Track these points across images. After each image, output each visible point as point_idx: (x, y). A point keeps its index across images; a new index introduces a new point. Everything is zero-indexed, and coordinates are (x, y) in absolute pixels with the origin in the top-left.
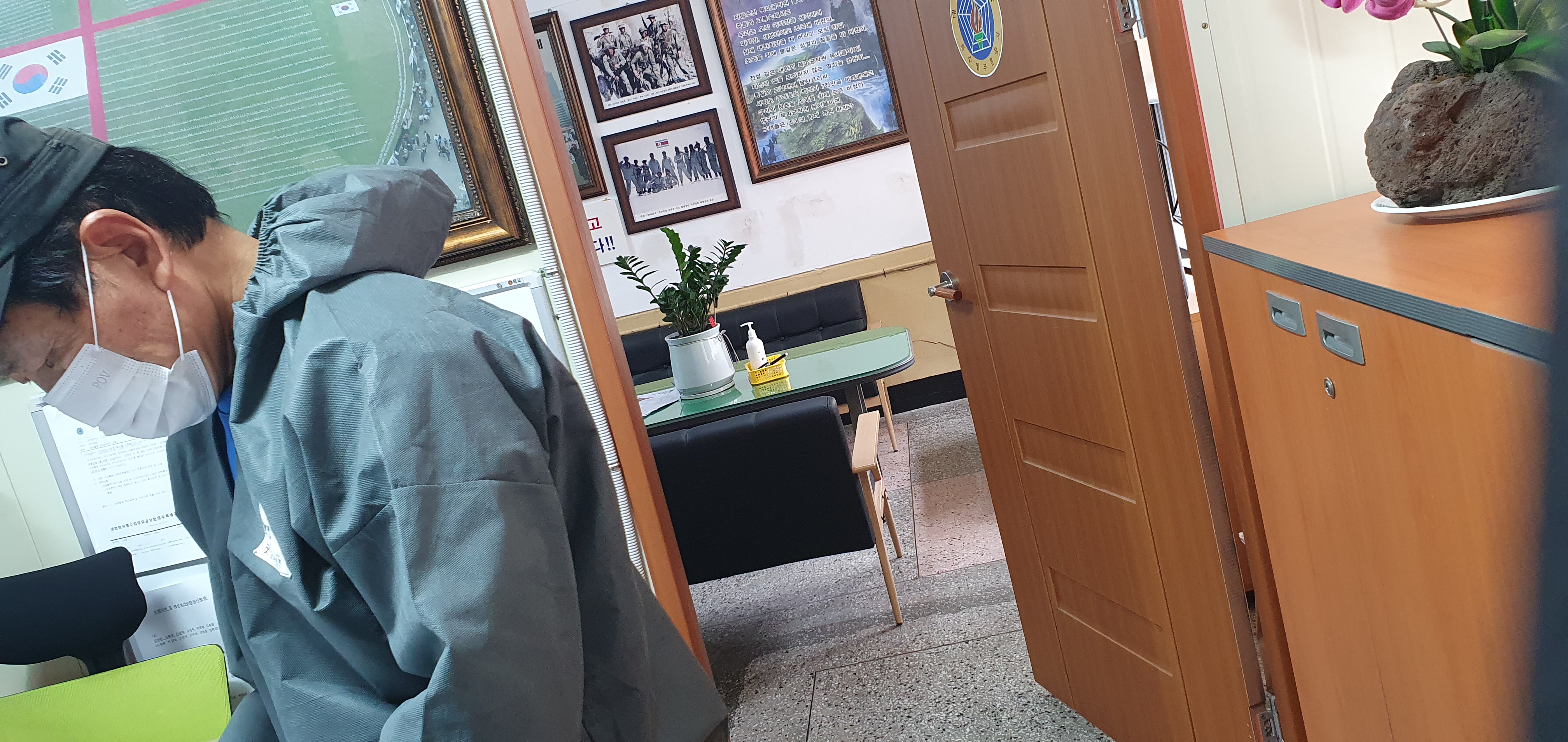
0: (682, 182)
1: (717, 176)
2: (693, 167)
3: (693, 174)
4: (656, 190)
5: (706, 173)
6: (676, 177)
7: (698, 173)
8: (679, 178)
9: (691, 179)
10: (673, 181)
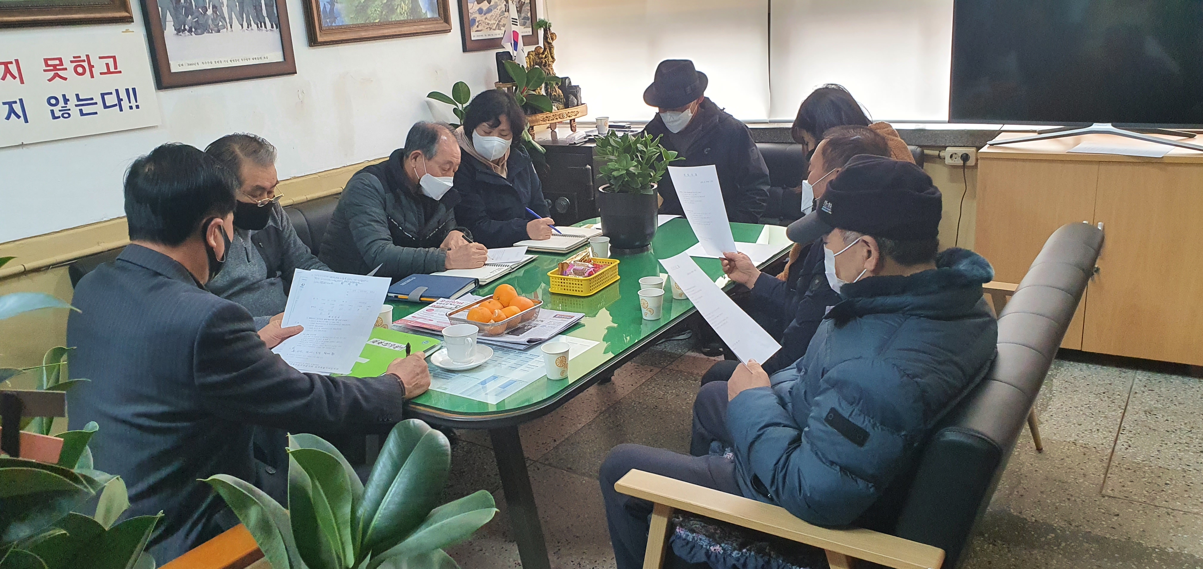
2: (246, 11)
4: (199, 31)
9: (242, 25)
10: (220, 24)
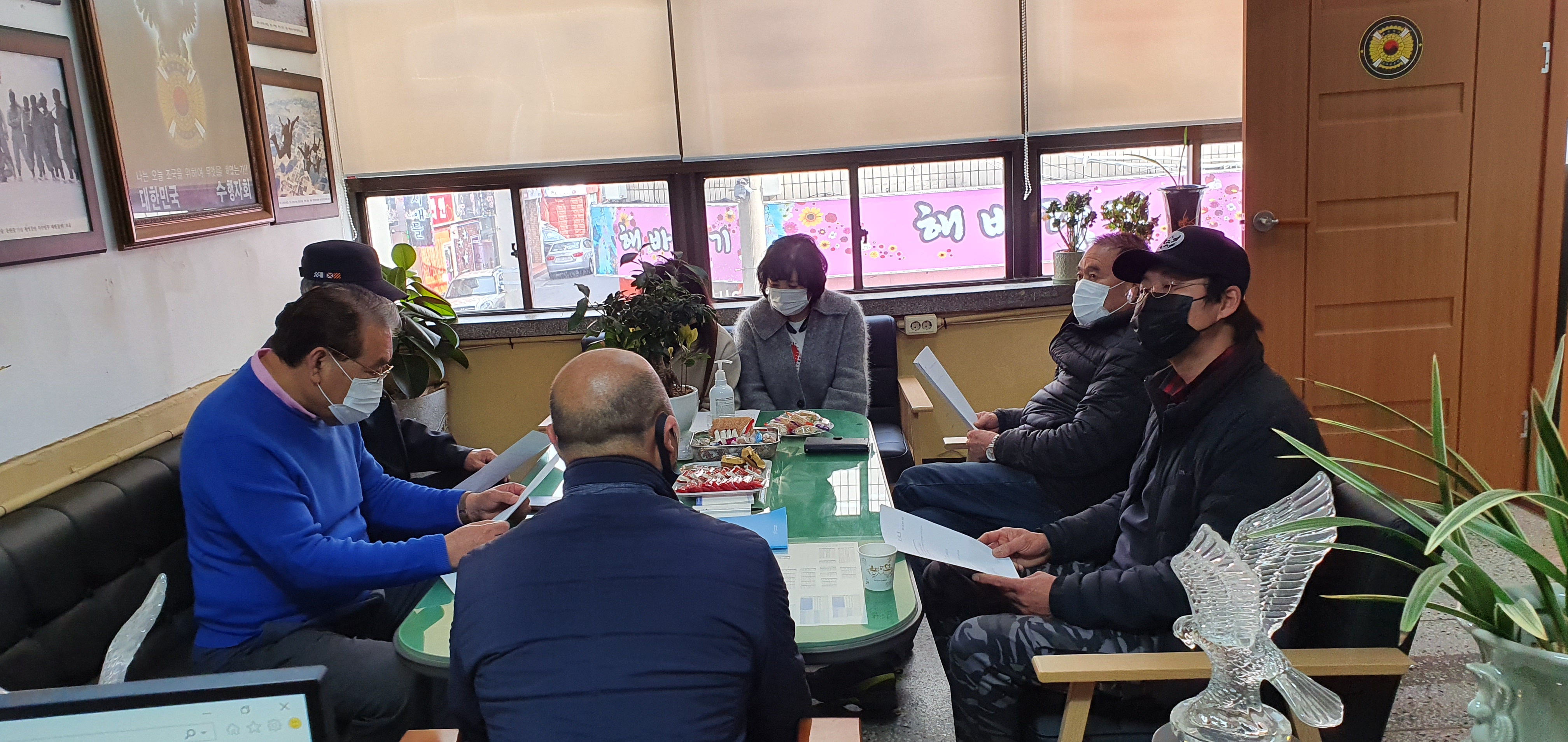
0: (20, 175)
1: (72, 177)
2: (36, 147)
3: (36, 162)
5: (56, 166)
6: (10, 159)
7: (44, 162)
8: (15, 163)
9: (33, 171)
10: (6, 168)
